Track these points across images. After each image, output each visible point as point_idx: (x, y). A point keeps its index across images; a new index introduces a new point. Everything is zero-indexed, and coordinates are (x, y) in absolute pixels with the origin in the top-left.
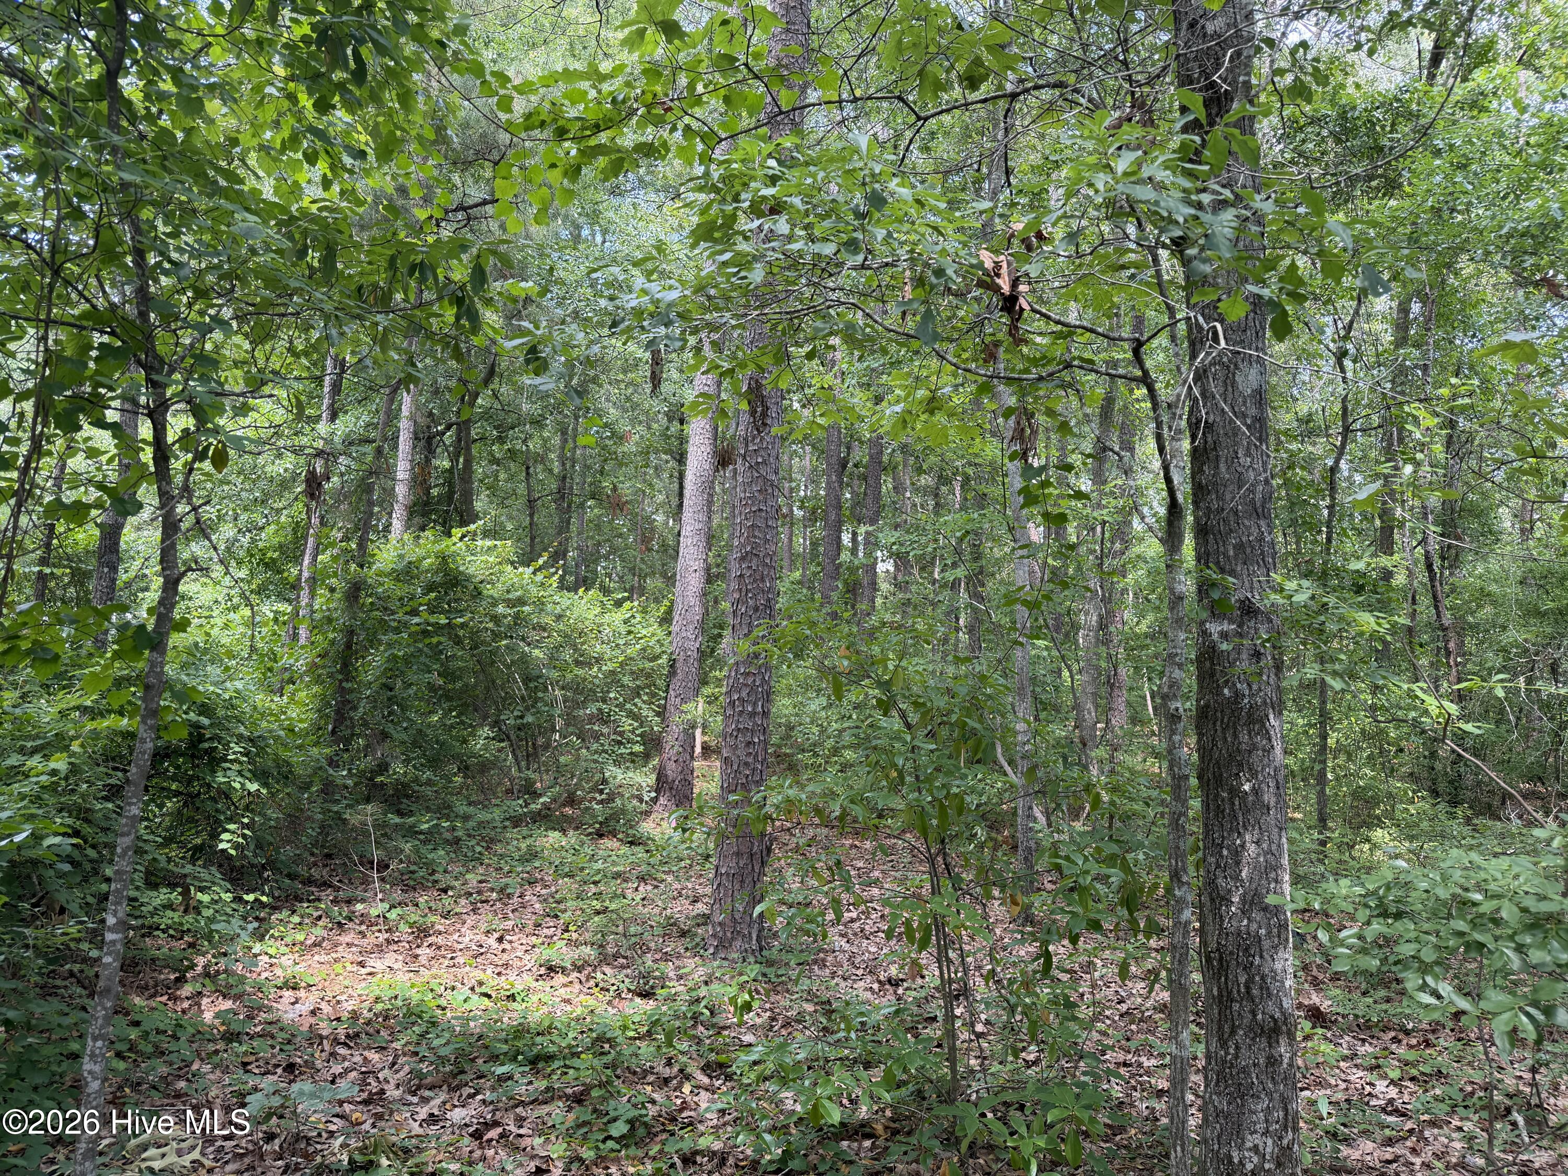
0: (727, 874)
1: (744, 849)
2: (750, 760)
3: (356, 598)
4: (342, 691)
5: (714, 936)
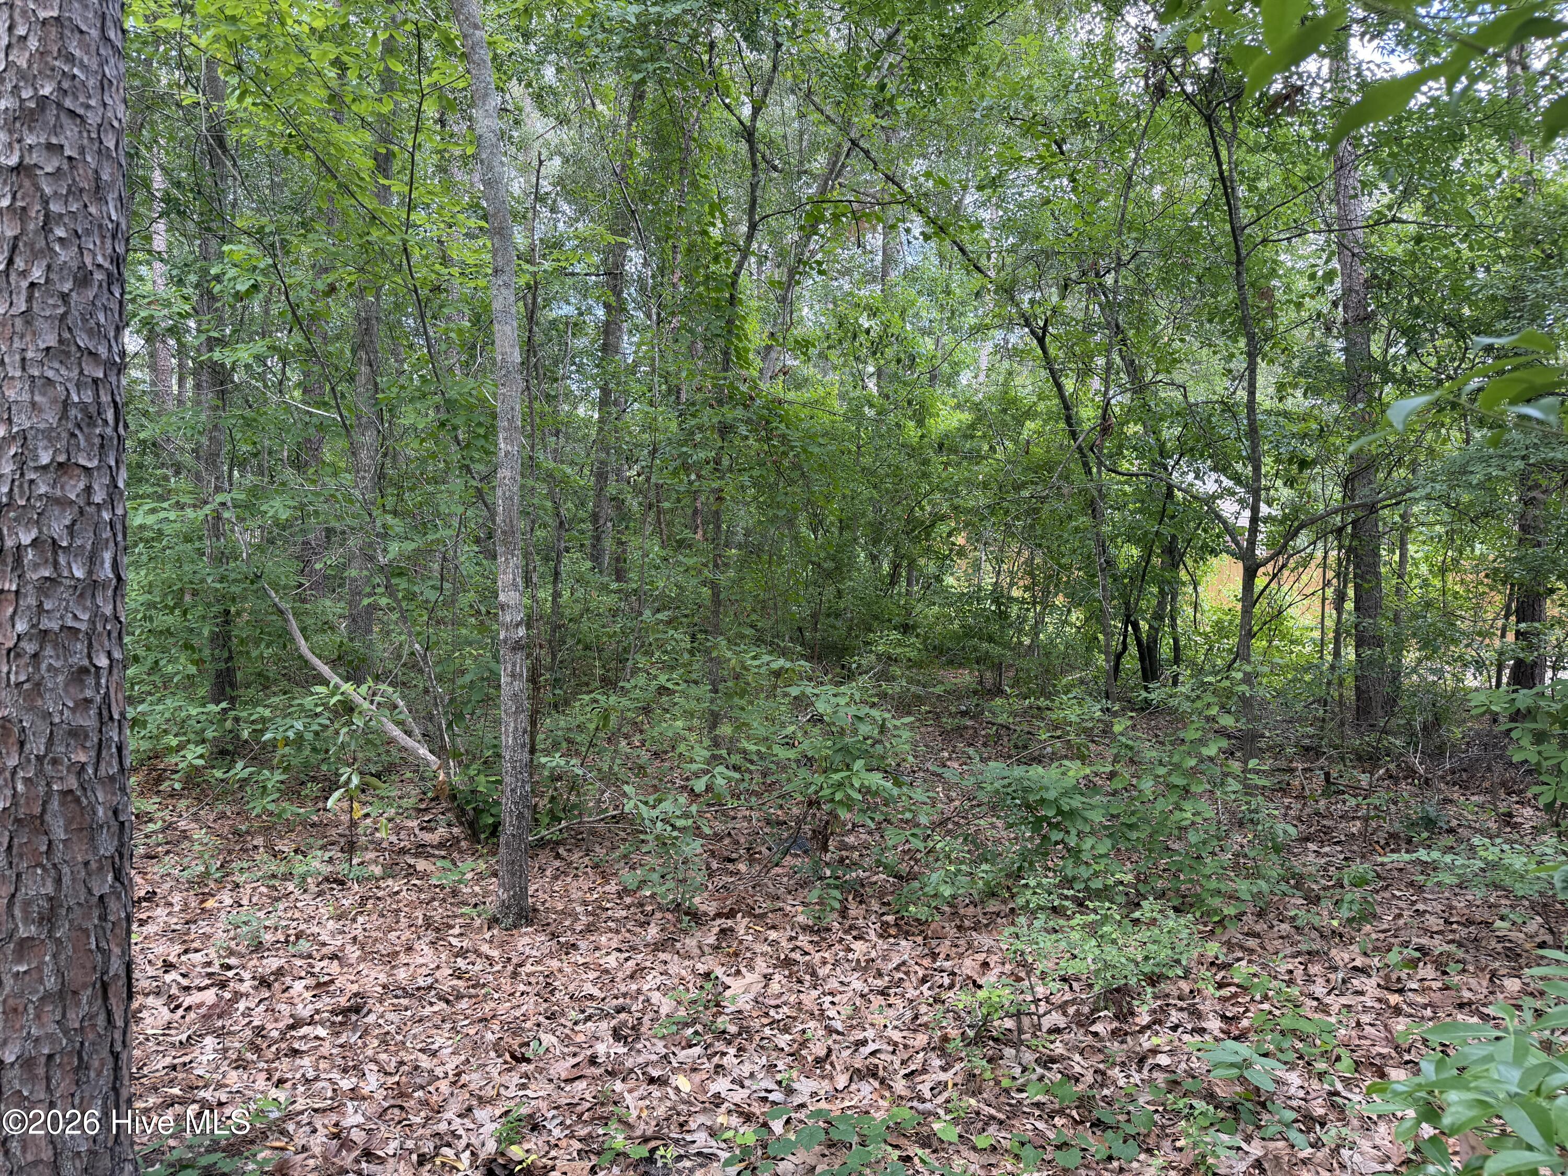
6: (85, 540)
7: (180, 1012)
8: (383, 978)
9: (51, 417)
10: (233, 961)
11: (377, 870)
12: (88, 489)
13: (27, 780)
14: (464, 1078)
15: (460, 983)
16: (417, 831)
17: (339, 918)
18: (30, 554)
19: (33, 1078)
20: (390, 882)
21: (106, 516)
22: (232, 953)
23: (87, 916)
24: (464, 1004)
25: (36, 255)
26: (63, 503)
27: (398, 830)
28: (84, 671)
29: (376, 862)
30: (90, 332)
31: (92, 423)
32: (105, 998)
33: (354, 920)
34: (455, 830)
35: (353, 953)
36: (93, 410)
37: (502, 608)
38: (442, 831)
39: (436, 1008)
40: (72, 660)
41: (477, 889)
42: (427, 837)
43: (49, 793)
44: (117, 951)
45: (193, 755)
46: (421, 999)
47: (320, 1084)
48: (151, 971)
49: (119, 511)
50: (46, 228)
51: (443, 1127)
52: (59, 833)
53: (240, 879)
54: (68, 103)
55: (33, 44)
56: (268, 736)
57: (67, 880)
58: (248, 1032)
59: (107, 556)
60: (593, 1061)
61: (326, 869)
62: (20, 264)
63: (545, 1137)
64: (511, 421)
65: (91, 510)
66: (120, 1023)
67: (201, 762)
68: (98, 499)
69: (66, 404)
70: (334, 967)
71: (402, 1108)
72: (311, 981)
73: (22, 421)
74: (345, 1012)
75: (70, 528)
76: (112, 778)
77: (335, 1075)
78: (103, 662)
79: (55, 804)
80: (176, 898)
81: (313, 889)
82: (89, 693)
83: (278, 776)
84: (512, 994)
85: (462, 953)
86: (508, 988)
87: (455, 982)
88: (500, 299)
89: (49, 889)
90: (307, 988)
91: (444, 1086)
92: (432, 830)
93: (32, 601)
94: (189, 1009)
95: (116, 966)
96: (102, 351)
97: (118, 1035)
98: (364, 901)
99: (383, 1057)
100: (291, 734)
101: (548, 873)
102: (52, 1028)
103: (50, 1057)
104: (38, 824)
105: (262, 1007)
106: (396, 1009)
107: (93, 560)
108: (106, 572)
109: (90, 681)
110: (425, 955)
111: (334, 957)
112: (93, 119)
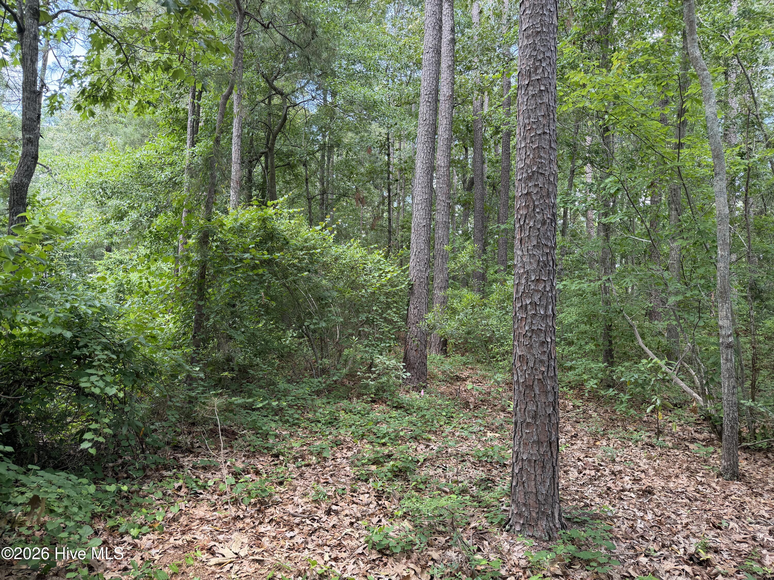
0: (529, 461)
1: (543, 438)
2: (545, 358)
3: (206, 243)
4: (199, 308)
5: (520, 515)
6: (544, 302)
7: (582, 475)
8: (663, 484)
9: (535, 266)
10: (602, 463)
11: (670, 445)
12: (545, 287)
13: (529, 374)
14: (689, 527)
15: (698, 495)
16: (693, 432)
17: (649, 459)
18: (529, 307)
19: (531, 466)
20: (676, 451)
21: (550, 294)
22: (603, 461)
23: (546, 420)
24: (698, 503)
25: (531, 218)
26: (538, 291)
27: (683, 430)
28: (543, 342)
29: (670, 441)
30: (546, 239)
31: (546, 267)
32: (551, 448)
33: (655, 461)
34: (713, 435)
35: (651, 472)
36: (546, 262)
37: (721, 327)
38: (706, 435)
39: (684, 501)
40: (541, 339)
41: (718, 462)
42: (697, 435)
43: (534, 379)
44: (554, 433)
45: (592, 383)
46: (678, 495)
47: (629, 511)
48: (573, 460)
49: (554, 293)
50: (534, 210)
51: (675, 538)
52: (537, 392)
53: (611, 436)
54: (540, 171)
55: (531, 156)
56: (622, 379)
57: (539, 406)
58: (605, 488)
59: (550, 307)
60: (754, 538)
61: (646, 440)
62: (527, 221)
63: (720, 556)
64: (724, 241)
65: (545, 293)
66: (555, 457)
67: (596, 386)
68: (547, 290)
69: (539, 261)
70: (643, 476)
71: (659, 528)
72: (632, 478)
73: (527, 267)
74: (644, 491)
75: (540, 299)
76: (552, 377)
77: (635, 510)
78: (549, 340)
79: (536, 382)
80: (585, 439)
81: (640, 446)
82: (545, 349)
83: (627, 397)
84: (722, 505)
85: (701, 484)
86: (721, 503)
87: (695, 494)
88: (718, 186)
89: (534, 408)
90: (630, 480)
91: (679, 527)
92: (700, 433)
93: (530, 321)
94: (584, 474)
95: (553, 438)
96: (549, 244)
97: (554, 461)
98: (661, 455)
99: (656, 510)
100: (632, 380)
101: (759, 463)
102: (536, 452)
103: (535, 461)
104: (531, 387)
105: (612, 481)
106: (666, 496)
107: (546, 308)
108: (550, 312)
109: (545, 346)
110: (683, 480)
111: (643, 471)
112: (547, 173)
